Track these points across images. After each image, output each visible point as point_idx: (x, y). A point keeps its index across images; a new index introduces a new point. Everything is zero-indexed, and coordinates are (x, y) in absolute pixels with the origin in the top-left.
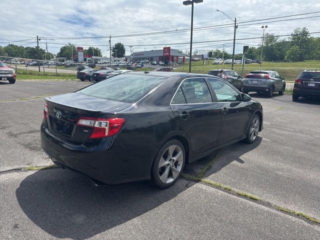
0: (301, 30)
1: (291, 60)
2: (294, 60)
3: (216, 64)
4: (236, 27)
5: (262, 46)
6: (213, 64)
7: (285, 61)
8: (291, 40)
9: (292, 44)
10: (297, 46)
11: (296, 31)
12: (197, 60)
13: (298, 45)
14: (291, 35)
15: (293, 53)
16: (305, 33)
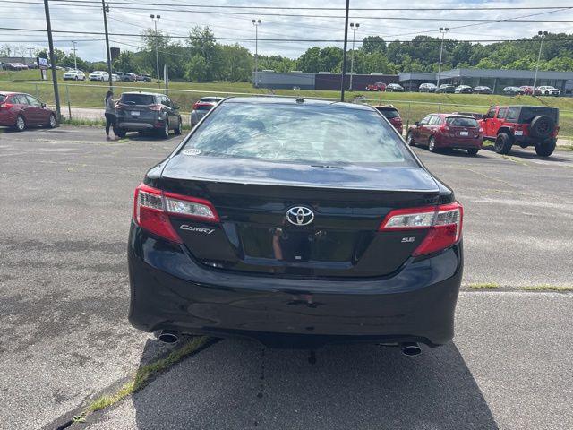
0: (202, 31)
1: (194, 79)
2: (200, 80)
3: (72, 79)
4: (106, 9)
5: (145, 52)
6: (66, 79)
7: (186, 80)
8: (190, 46)
9: (193, 52)
10: (201, 57)
11: (195, 31)
12: (20, 69)
13: (201, 53)
14: (191, 37)
15: (197, 68)
16: (208, 37)
